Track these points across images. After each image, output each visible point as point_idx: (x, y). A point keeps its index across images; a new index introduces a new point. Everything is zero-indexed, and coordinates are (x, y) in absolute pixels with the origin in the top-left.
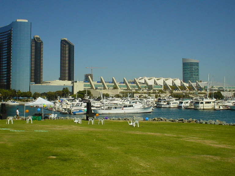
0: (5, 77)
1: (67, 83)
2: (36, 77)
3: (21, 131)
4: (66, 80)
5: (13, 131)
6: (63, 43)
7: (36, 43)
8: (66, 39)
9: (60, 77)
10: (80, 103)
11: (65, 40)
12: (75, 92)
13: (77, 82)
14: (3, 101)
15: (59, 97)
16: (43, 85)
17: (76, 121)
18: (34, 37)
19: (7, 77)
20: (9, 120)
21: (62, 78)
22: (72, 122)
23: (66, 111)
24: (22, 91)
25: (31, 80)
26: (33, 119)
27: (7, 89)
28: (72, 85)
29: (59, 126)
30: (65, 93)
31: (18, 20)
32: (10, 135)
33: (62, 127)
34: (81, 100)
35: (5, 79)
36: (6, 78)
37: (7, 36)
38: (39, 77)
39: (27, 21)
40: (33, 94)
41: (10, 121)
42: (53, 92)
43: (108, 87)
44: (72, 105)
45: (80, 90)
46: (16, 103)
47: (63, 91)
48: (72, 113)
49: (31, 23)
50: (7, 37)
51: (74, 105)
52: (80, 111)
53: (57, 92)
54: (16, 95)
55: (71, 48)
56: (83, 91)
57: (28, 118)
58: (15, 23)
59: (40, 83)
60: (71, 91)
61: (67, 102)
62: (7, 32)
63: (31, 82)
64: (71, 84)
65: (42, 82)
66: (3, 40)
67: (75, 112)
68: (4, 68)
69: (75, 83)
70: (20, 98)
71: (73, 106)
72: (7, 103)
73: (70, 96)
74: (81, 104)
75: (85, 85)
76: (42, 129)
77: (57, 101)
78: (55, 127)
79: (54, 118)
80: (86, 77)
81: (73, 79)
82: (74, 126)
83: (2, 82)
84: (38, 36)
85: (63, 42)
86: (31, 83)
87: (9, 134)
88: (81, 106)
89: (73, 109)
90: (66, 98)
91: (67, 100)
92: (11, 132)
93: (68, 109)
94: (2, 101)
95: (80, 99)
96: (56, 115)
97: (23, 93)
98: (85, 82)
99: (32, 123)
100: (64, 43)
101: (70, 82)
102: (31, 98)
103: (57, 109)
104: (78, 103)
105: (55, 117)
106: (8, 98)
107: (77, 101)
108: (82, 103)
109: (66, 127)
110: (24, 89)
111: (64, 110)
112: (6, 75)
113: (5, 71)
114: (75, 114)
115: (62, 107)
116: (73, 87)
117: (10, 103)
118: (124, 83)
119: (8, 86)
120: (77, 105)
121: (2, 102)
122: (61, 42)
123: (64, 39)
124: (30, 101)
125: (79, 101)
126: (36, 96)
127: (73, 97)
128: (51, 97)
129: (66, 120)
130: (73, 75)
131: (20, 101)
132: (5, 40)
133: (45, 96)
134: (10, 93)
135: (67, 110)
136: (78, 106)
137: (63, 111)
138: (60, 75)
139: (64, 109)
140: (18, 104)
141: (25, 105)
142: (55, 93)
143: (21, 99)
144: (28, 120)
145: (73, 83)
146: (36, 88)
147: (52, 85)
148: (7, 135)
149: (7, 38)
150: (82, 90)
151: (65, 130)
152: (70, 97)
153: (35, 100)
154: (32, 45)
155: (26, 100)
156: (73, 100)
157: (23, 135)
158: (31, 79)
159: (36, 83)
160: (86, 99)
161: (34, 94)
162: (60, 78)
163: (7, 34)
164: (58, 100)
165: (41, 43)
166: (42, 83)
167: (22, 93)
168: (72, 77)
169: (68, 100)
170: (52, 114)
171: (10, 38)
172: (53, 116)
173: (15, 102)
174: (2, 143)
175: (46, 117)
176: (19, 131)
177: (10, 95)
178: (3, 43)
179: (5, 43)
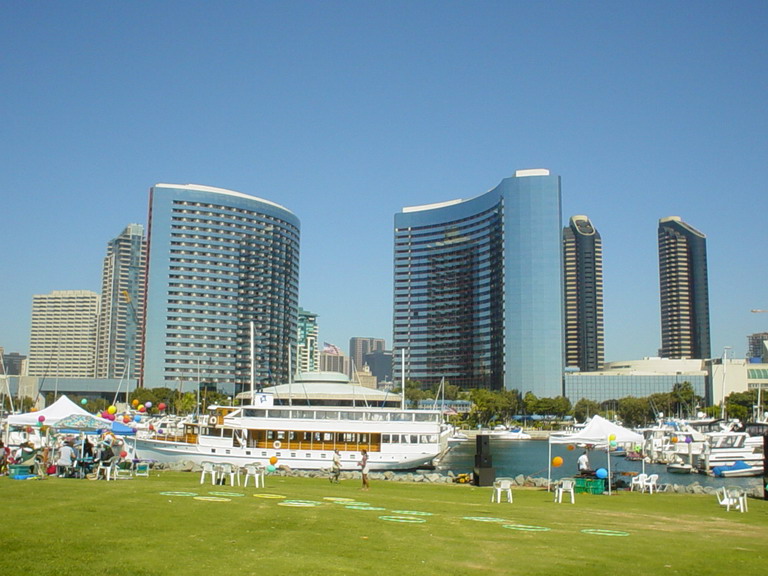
0: (488, 351)
1: (688, 368)
2: (584, 348)
3: (539, 529)
4: (683, 358)
5: (513, 526)
6: (668, 234)
7: (579, 239)
8: (677, 219)
9: (661, 347)
10: (736, 437)
11: (672, 224)
12: (718, 398)
13: (724, 361)
14: (483, 426)
15: (661, 415)
16: (605, 373)
17: (727, 502)
18: (571, 221)
19: (492, 350)
20: (499, 490)
21: (669, 351)
22: (713, 506)
23: (687, 463)
24: (539, 395)
25: (567, 360)
26: (577, 489)
27: (493, 389)
28: (706, 373)
29: (664, 518)
30: (680, 401)
31: (520, 174)
32: (505, 540)
33: (678, 520)
34: (740, 425)
35: (487, 359)
36: (488, 355)
37: (488, 223)
38: (591, 350)
39: (546, 172)
40: (574, 403)
41: (504, 493)
42: (639, 397)
44: (707, 443)
45: (736, 392)
46: (524, 434)
47: (674, 395)
48: (708, 471)
49: (560, 177)
50: (488, 227)
51: (716, 443)
52: (740, 463)
53: (656, 396)
54: (523, 410)
55: (696, 249)
56: (746, 393)
57: (561, 486)
58: (510, 183)
59: (597, 370)
60: (703, 396)
61: (691, 431)
62: (489, 211)
63: (567, 365)
64: (703, 369)
65: (602, 364)
66: (478, 239)
67: (721, 469)
68: (481, 323)
69: (714, 367)
70: (535, 417)
71: (711, 448)
72: (493, 433)
73: (698, 410)
74: (739, 439)
75: (752, 374)
76: (607, 525)
77: (655, 428)
78: (652, 521)
79: (648, 488)
80: (753, 344)
81: (709, 353)
82: (720, 521)
83: (479, 368)
84: (584, 218)
85: (666, 229)
86: (567, 369)
87: (501, 536)
88: (739, 447)
89: (713, 458)
90: (685, 417)
91: (691, 424)
92: (508, 530)
93: (695, 456)
94: (480, 426)
95: (737, 421)
96: (655, 477)
97: (545, 401)
98: (751, 361)
99: (573, 501)
100: (670, 232)
101: (698, 363)
102: (569, 417)
103: (655, 456)
104: (729, 437)
105: (650, 485)
106: (496, 417)
107: (726, 430)
108: (744, 438)
109: (692, 524)
110: (546, 388)
111: (679, 459)
112: (488, 346)
113: (486, 334)
114: (722, 476)
115: (672, 449)
116: (708, 380)
117: (504, 433)
119: (496, 382)
120: (727, 444)
121: (478, 429)
122: (660, 230)
123: (671, 218)
124: (564, 429)
125: (733, 430)
126: (585, 412)
127: (711, 416)
128: (634, 414)
129: (690, 494)
130: (709, 338)
131: (534, 426)
132: (484, 237)
133: (613, 412)
134: (500, 400)
135: (691, 461)
136: (732, 446)
137: (676, 462)
138: (663, 342)
139: (680, 455)
140: (529, 437)
141: (551, 442)
142: (649, 401)
143: (538, 421)
144: (561, 490)
145: (708, 365)
146: (583, 385)
147: (635, 373)
148: (492, 540)
149: (488, 232)
150: (741, 392)
151: (689, 533)
152: (701, 414)
153: (582, 425)
154: (565, 248)
155: (554, 425)
156: (710, 424)
157: (545, 543)
158: (567, 355)
159: (582, 370)
160: (759, 421)
161: (579, 403)
162: (664, 351)
163: (489, 219)
164: (658, 424)
165: (594, 239)
166: (601, 370)
167: (539, 402)
168: (703, 346)
169: (695, 426)
170: (641, 472)
171: (499, 230)
172: (642, 480)
173: (517, 431)
174: (480, 567)
175: (620, 485)
176: (531, 528)
177: (504, 409)
178: (478, 247)
179: (484, 245)
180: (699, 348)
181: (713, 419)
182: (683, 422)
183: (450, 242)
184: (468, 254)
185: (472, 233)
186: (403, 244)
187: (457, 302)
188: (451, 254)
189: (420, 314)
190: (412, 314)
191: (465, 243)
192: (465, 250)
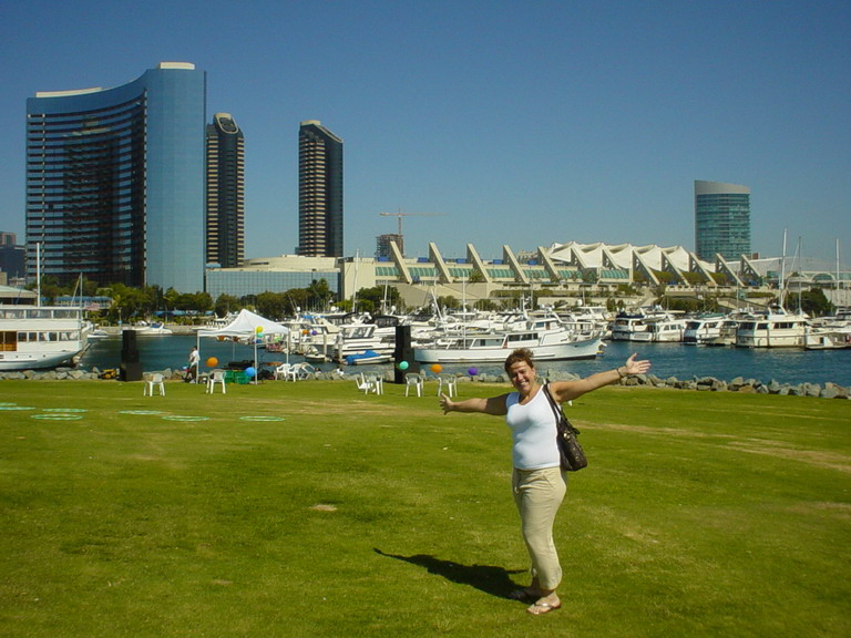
0: (127, 246)
1: (324, 265)
2: (225, 244)
3: (198, 419)
4: (318, 256)
5: (172, 418)
6: (307, 137)
7: (222, 136)
8: (317, 123)
9: (298, 245)
10: (367, 329)
11: (312, 127)
12: (349, 293)
13: (356, 259)
14: (124, 322)
15: (299, 309)
16: (245, 270)
17: (364, 386)
18: (215, 119)
19: (132, 245)
20: (151, 384)
21: (305, 249)
22: (351, 390)
23: (322, 353)
24: (181, 290)
25: (208, 256)
26: (226, 380)
27: (134, 285)
28: (338, 270)
29: (312, 403)
30: (315, 296)
31: (164, 66)
32: (168, 431)
33: (324, 404)
34: (370, 318)
35: (127, 254)
36: (128, 250)
37: (129, 115)
38: (231, 247)
39: (191, 67)
40: (215, 298)
41: (156, 387)
42: (277, 292)
43: (452, 275)
44: (341, 335)
45: (365, 287)
46: (163, 330)
47: (309, 290)
48: (341, 360)
49: (205, 73)
50: (129, 119)
51: (348, 334)
52: (369, 352)
53: (292, 291)
54: (163, 305)
55: (333, 152)
56: (373, 289)
57: (212, 377)
58: (154, 74)
59: (237, 266)
60: (336, 291)
61: (326, 324)
62: (130, 102)
63: (208, 261)
64: (336, 267)
65: (241, 261)
66: (119, 131)
67: (354, 357)
68: (121, 218)
69: (346, 265)
70: (176, 312)
71: (344, 338)
72: (133, 329)
73: (331, 304)
74: (369, 330)
75: (379, 272)
76: (261, 411)
77: (292, 321)
78: (302, 406)
79: (291, 376)
80: (380, 244)
81: (342, 252)
82: (361, 403)
83: (118, 264)
84: (228, 116)
85: (306, 132)
86: (208, 265)
87: (164, 427)
88: (368, 337)
89: (346, 348)
90: (321, 311)
91: (326, 318)
92: (167, 422)
93: (329, 347)
94: (120, 322)
95: (367, 314)
96: (297, 366)
97: (186, 296)
98: (378, 259)
99: (224, 391)
100: (309, 135)
101: (332, 261)
102: (210, 312)
103: (293, 348)
104: (360, 329)
105: (294, 373)
106: (136, 312)
107: (357, 323)
108: (373, 329)
109: (339, 407)
110: (189, 286)
111: (315, 350)
112: (128, 242)
113: (127, 229)
114: (354, 364)
115: (309, 340)
116: (341, 277)
117: (146, 329)
118: (503, 263)
119: (136, 277)
120: (359, 335)
121: (118, 325)
122: (301, 133)
123: (311, 122)
124: (205, 324)
125: (364, 322)
126: (225, 307)
127: (342, 309)
128: (274, 307)
129: (330, 381)
130: (342, 238)
131: (175, 321)
132: (125, 129)
133: (253, 307)
134: (142, 297)
135: (325, 351)
136: (362, 337)
137: (312, 353)
138: (300, 240)
139: (316, 346)
140: (170, 332)
141: (199, 335)
142: (286, 296)
143: (179, 316)
144: (212, 381)
145: (341, 262)
146: (224, 281)
147: (274, 270)
148: (157, 431)
149: (129, 124)
150: (370, 288)
151: (337, 415)
152: (333, 308)
153: (223, 319)
154: (209, 144)
155: (195, 320)
156: (343, 317)
157: (207, 431)
158: (208, 251)
159: (222, 267)
160: (386, 314)
161: (220, 298)
162: (301, 249)
163: (130, 110)
164: (295, 318)
165: (238, 137)
166: (241, 266)
167: (180, 297)
168: (337, 245)
169: (329, 319)
170: (285, 362)
171: (141, 123)
172: (286, 369)
173: (158, 327)
174: (149, 458)
175: (265, 375)
176: (190, 419)
177: (145, 304)
178: (119, 139)
179: (125, 137)
180: (332, 248)
181: (344, 313)
182: (319, 315)
183: (88, 132)
184: (108, 146)
185: (112, 124)
186: (36, 132)
187: (96, 196)
188: (88, 145)
189: (56, 207)
190: (47, 207)
191: (105, 134)
192: (105, 142)
